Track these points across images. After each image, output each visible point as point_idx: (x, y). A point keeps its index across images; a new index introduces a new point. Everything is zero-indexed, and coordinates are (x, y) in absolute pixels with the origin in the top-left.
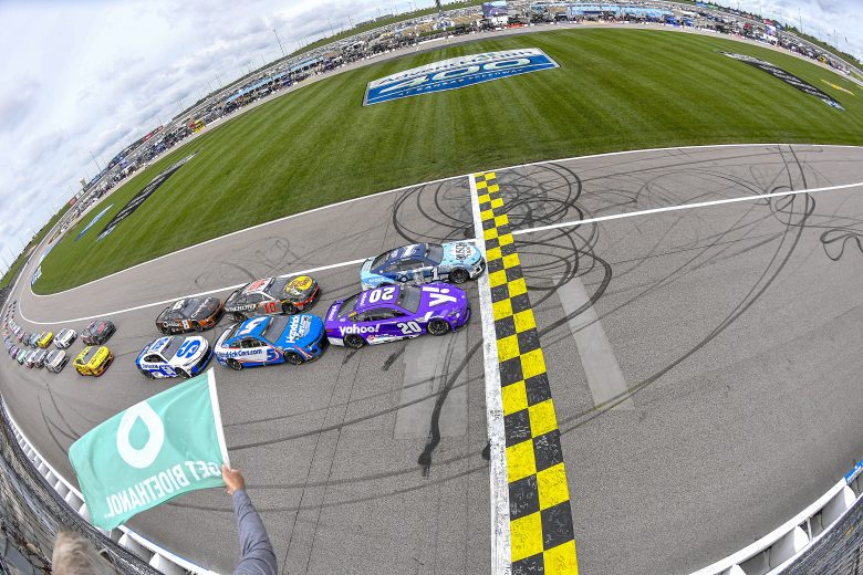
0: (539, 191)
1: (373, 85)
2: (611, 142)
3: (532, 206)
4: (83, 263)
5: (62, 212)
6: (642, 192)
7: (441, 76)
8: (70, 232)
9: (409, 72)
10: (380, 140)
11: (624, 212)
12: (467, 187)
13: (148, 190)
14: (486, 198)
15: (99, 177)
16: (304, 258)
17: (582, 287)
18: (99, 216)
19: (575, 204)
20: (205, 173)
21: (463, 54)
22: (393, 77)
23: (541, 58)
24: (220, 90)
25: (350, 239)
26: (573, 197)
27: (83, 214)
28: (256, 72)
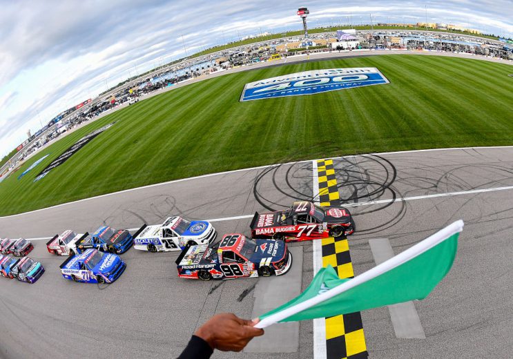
0: (365, 176)
1: (249, 86)
2: (422, 142)
3: (358, 186)
4: (22, 197)
5: (11, 155)
6: (442, 180)
7: (300, 84)
8: (16, 170)
9: (277, 78)
10: (250, 128)
11: (426, 194)
12: (310, 169)
13: (76, 147)
14: (324, 179)
15: (41, 132)
16: (185, 213)
17: (391, 248)
18: (38, 162)
19: (390, 187)
20: (117, 140)
21: (319, 68)
22: (265, 81)
23: (376, 76)
24: (136, 77)
25: (221, 202)
26: (389, 181)
27: (26, 159)
28: (164, 66)
